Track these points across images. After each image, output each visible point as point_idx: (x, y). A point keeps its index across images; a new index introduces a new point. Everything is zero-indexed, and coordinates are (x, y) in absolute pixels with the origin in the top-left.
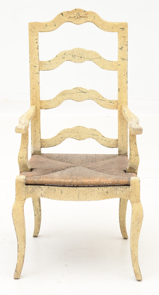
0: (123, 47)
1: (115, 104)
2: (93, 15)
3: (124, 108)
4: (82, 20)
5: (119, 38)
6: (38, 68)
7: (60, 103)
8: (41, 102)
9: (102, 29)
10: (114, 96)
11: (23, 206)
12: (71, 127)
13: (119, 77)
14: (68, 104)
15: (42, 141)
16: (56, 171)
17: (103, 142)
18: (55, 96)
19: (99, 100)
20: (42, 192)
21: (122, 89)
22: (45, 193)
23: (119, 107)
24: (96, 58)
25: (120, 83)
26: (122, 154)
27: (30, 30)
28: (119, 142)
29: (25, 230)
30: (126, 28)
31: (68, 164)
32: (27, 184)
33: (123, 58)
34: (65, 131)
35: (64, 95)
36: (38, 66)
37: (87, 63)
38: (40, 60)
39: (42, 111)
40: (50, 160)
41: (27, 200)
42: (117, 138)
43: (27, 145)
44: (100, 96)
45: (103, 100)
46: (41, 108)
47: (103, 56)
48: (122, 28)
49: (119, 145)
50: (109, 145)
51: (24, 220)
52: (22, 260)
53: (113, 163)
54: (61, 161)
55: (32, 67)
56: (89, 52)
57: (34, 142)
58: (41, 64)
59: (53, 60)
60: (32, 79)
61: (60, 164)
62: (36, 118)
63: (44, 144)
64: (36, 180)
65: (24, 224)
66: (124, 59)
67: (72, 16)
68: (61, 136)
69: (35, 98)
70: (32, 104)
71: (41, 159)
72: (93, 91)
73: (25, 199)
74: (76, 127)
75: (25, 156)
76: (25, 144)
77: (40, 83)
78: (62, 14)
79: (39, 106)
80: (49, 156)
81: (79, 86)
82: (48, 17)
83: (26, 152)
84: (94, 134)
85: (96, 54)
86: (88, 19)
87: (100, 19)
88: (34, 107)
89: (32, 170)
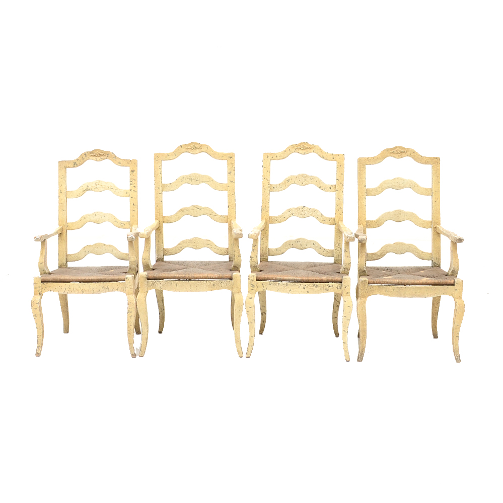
0: (231, 172)
1: (226, 218)
2: (207, 147)
3: (232, 221)
4: (198, 151)
5: (228, 164)
6: (161, 189)
7: (179, 218)
8: (164, 217)
9: (214, 157)
10: (224, 212)
11: (145, 297)
12: (189, 239)
13: (228, 196)
14: (186, 219)
15: (164, 250)
16: (174, 271)
17: (216, 250)
18: (175, 213)
19: (212, 215)
20: (161, 285)
21: (231, 206)
22: (163, 286)
23: (229, 221)
24: (209, 181)
25: (229, 201)
26: (231, 260)
27: (155, 159)
28: (229, 250)
29: (147, 317)
30: (233, 157)
31: (184, 267)
32: (148, 279)
33: (232, 180)
34: (184, 242)
35: (183, 212)
36: (161, 188)
37: (202, 185)
38: (163, 183)
39: (164, 225)
40: (170, 264)
41: (149, 291)
42: (227, 247)
43: (149, 248)
44: (212, 212)
45: (215, 215)
46: (164, 222)
47: (215, 180)
48: (231, 157)
49: (229, 253)
50: (220, 253)
51: (146, 308)
52: (145, 341)
53: (222, 265)
54: (180, 265)
55: (157, 188)
56: (203, 176)
57: (157, 251)
58: (164, 186)
59: (173, 183)
60: (156, 198)
61: (178, 266)
62: (159, 230)
63: (166, 252)
64: (155, 275)
65: (146, 311)
66: (232, 182)
67: (189, 147)
68: (180, 246)
69: (158, 214)
70: (156, 219)
71: (163, 263)
72: (207, 208)
73: (147, 292)
74: (193, 239)
75: (148, 258)
76: (148, 247)
77: (163, 201)
78: (181, 146)
79: (161, 220)
80: (169, 262)
81: (195, 204)
82: (170, 149)
83: (148, 254)
84: (209, 244)
85: (210, 178)
86: (203, 150)
87: (211, 150)
88: (158, 221)
89: (153, 270)
